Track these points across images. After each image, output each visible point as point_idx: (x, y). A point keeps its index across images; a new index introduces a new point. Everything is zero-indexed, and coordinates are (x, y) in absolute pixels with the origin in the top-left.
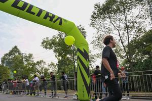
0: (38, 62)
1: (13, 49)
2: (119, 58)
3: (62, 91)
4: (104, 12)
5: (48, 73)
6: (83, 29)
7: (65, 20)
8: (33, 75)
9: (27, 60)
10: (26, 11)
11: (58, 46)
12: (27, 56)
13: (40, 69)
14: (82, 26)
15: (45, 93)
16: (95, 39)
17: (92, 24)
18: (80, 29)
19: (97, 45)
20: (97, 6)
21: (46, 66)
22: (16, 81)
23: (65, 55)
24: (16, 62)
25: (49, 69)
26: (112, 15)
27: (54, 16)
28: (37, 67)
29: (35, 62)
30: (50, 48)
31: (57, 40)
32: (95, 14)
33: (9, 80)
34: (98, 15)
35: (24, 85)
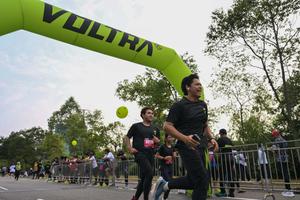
0: (111, 125)
1: (67, 102)
2: (265, 112)
4: (232, 25)
7: (158, 46)
8: (102, 149)
9: (92, 123)
10: (89, 35)
11: (147, 94)
12: (90, 115)
13: (114, 137)
14: (189, 55)
15: (126, 181)
16: (215, 77)
17: (210, 50)
18: (185, 61)
19: (221, 89)
20: (217, 15)
22: (75, 160)
23: (160, 111)
24: (72, 125)
26: (248, 29)
27: (137, 40)
28: (110, 133)
29: (106, 125)
30: (132, 99)
32: (213, 30)
33: (62, 158)
34: (220, 33)
35: (89, 167)
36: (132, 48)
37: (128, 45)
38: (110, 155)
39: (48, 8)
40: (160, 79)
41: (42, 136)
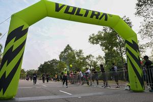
0: (87, 57)
1: (67, 47)
3: (111, 81)
5: (97, 65)
6: (128, 20)
7: (110, 15)
8: (84, 68)
9: (78, 56)
10: (76, 15)
12: (77, 52)
13: (89, 62)
14: (126, 17)
15: (98, 83)
16: (142, 28)
17: (138, 13)
18: (125, 21)
19: (146, 34)
21: (95, 60)
22: (72, 73)
23: (112, 48)
24: (70, 57)
25: (97, 62)
27: (99, 13)
28: (87, 60)
29: (85, 57)
30: (97, 43)
31: (103, 35)
32: (140, 1)
34: (145, 2)
35: (79, 76)
36: (97, 18)
37: (95, 17)
38: (89, 71)
39: (57, 5)
40: (111, 31)
41: (57, 63)
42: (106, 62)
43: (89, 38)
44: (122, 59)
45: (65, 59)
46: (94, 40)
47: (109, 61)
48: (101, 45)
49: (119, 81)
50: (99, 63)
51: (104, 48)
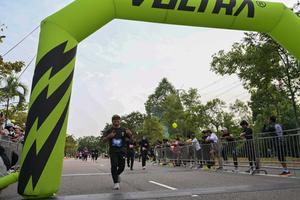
0: (209, 104)
1: (161, 84)
3: (269, 160)
5: (232, 123)
7: (261, 3)
9: (188, 103)
11: (248, 64)
13: (215, 117)
15: (236, 164)
21: (227, 110)
22: (177, 143)
24: (169, 107)
25: (233, 116)
27: (233, 2)
28: (209, 112)
29: (205, 104)
30: (231, 72)
31: (244, 52)
35: (192, 149)
36: (229, 12)
37: (223, 10)
38: (213, 136)
40: (263, 42)
41: (141, 120)
42: (255, 114)
43: (212, 60)
44: (294, 105)
45: (159, 111)
46: (225, 64)
47: (261, 112)
48: (241, 76)
49: (287, 158)
50: (237, 118)
51: (248, 82)
